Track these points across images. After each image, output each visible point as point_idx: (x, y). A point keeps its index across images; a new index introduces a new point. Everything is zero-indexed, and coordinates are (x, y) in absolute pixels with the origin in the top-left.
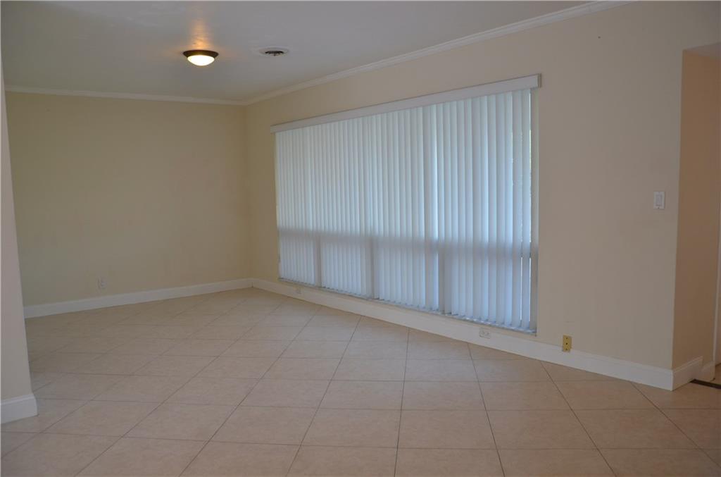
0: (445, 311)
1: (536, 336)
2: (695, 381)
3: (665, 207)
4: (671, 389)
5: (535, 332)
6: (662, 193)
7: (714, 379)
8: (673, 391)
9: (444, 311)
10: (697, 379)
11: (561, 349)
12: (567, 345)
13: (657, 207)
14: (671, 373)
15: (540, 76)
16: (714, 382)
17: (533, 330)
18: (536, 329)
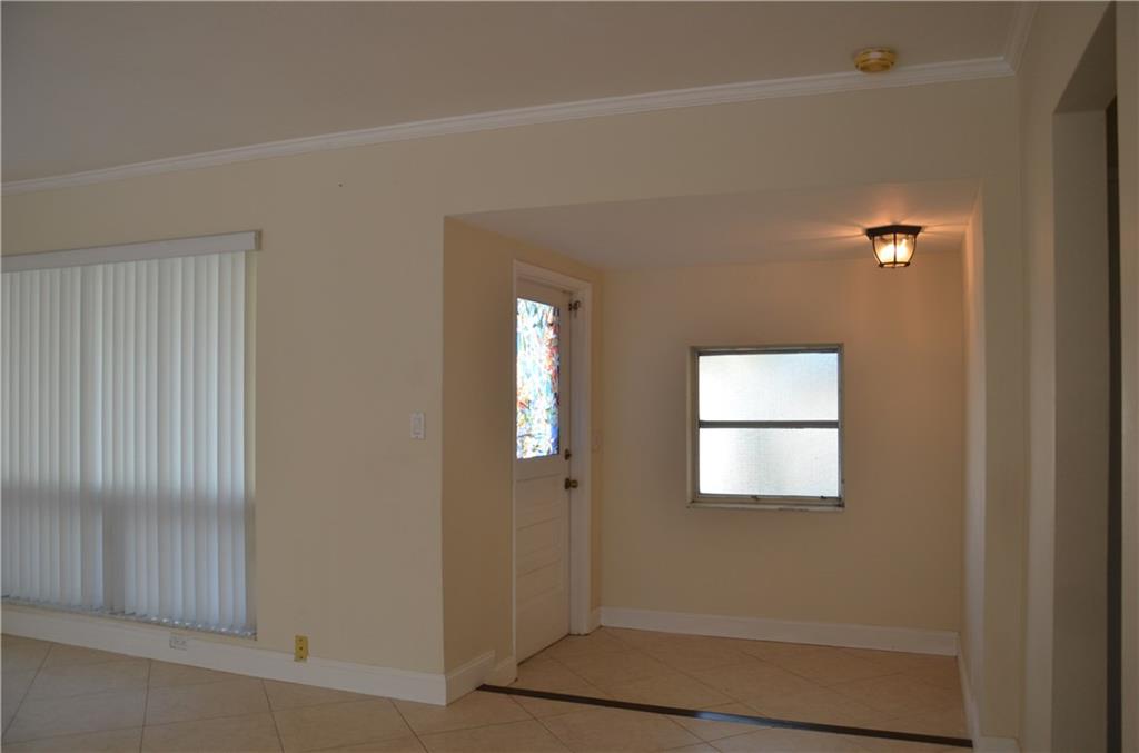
0: (114, 609)
1: (256, 639)
2: (484, 688)
3: (425, 436)
4: (444, 704)
5: (255, 634)
6: (422, 415)
7: (516, 680)
8: (448, 705)
9: (112, 609)
10: (486, 683)
11: (293, 657)
12: (302, 650)
13: (413, 436)
14: (442, 679)
15: (259, 235)
16: (515, 686)
17: (251, 631)
18: (255, 629)
